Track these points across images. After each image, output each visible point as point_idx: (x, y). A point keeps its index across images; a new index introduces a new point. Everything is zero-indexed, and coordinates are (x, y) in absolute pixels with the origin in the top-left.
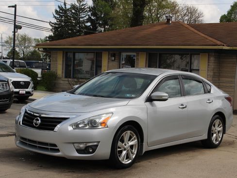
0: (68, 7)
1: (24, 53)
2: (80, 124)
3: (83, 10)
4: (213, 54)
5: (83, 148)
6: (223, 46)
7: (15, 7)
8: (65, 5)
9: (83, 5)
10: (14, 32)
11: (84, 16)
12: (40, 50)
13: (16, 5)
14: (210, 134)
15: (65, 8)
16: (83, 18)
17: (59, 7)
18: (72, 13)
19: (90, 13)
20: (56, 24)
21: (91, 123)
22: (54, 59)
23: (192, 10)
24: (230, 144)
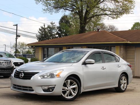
0: (46, 27)
1: (23, 52)
2: (45, 76)
3: (54, 28)
4: (122, 46)
5: (47, 89)
6: (128, 41)
7: (17, 25)
8: (44, 26)
9: (54, 26)
10: (16, 39)
11: (55, 32)
12: (30, 46)
13: (17, 24)
14: (120, 84)
15: (45, 27)
16: (54, 32)
17: (41, 27)
18: (48, 30)
19: (57, 30)
20: (40, 36)
21: (51, 75)
22: (37, 52)
23: (112, 27)
24: (131, 90)
